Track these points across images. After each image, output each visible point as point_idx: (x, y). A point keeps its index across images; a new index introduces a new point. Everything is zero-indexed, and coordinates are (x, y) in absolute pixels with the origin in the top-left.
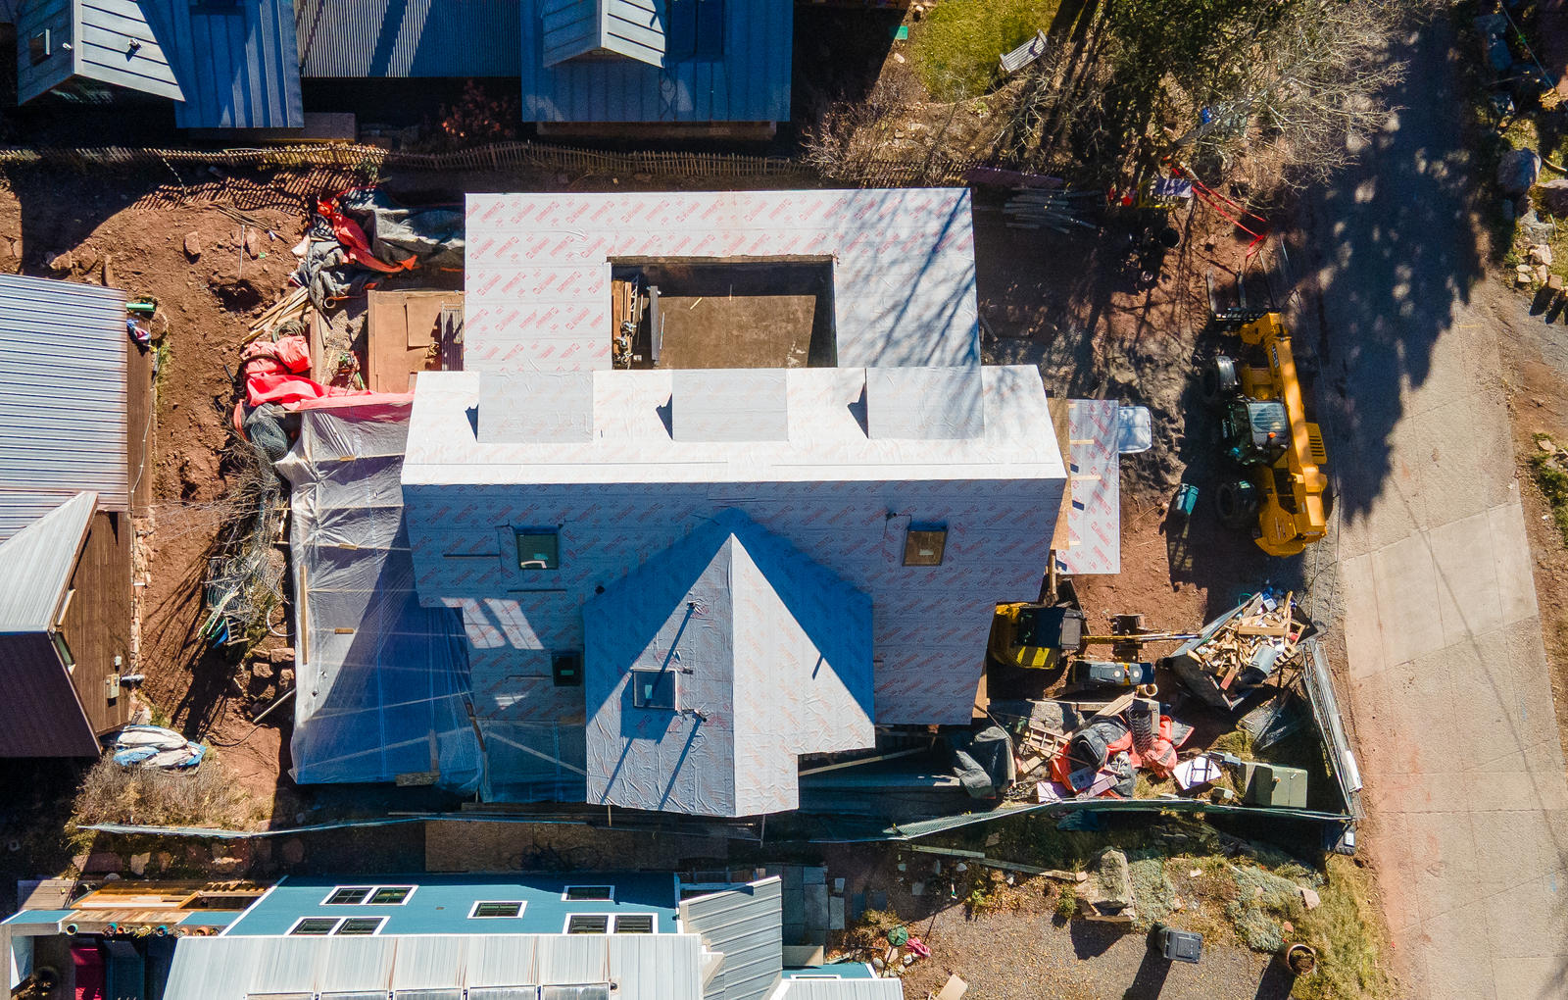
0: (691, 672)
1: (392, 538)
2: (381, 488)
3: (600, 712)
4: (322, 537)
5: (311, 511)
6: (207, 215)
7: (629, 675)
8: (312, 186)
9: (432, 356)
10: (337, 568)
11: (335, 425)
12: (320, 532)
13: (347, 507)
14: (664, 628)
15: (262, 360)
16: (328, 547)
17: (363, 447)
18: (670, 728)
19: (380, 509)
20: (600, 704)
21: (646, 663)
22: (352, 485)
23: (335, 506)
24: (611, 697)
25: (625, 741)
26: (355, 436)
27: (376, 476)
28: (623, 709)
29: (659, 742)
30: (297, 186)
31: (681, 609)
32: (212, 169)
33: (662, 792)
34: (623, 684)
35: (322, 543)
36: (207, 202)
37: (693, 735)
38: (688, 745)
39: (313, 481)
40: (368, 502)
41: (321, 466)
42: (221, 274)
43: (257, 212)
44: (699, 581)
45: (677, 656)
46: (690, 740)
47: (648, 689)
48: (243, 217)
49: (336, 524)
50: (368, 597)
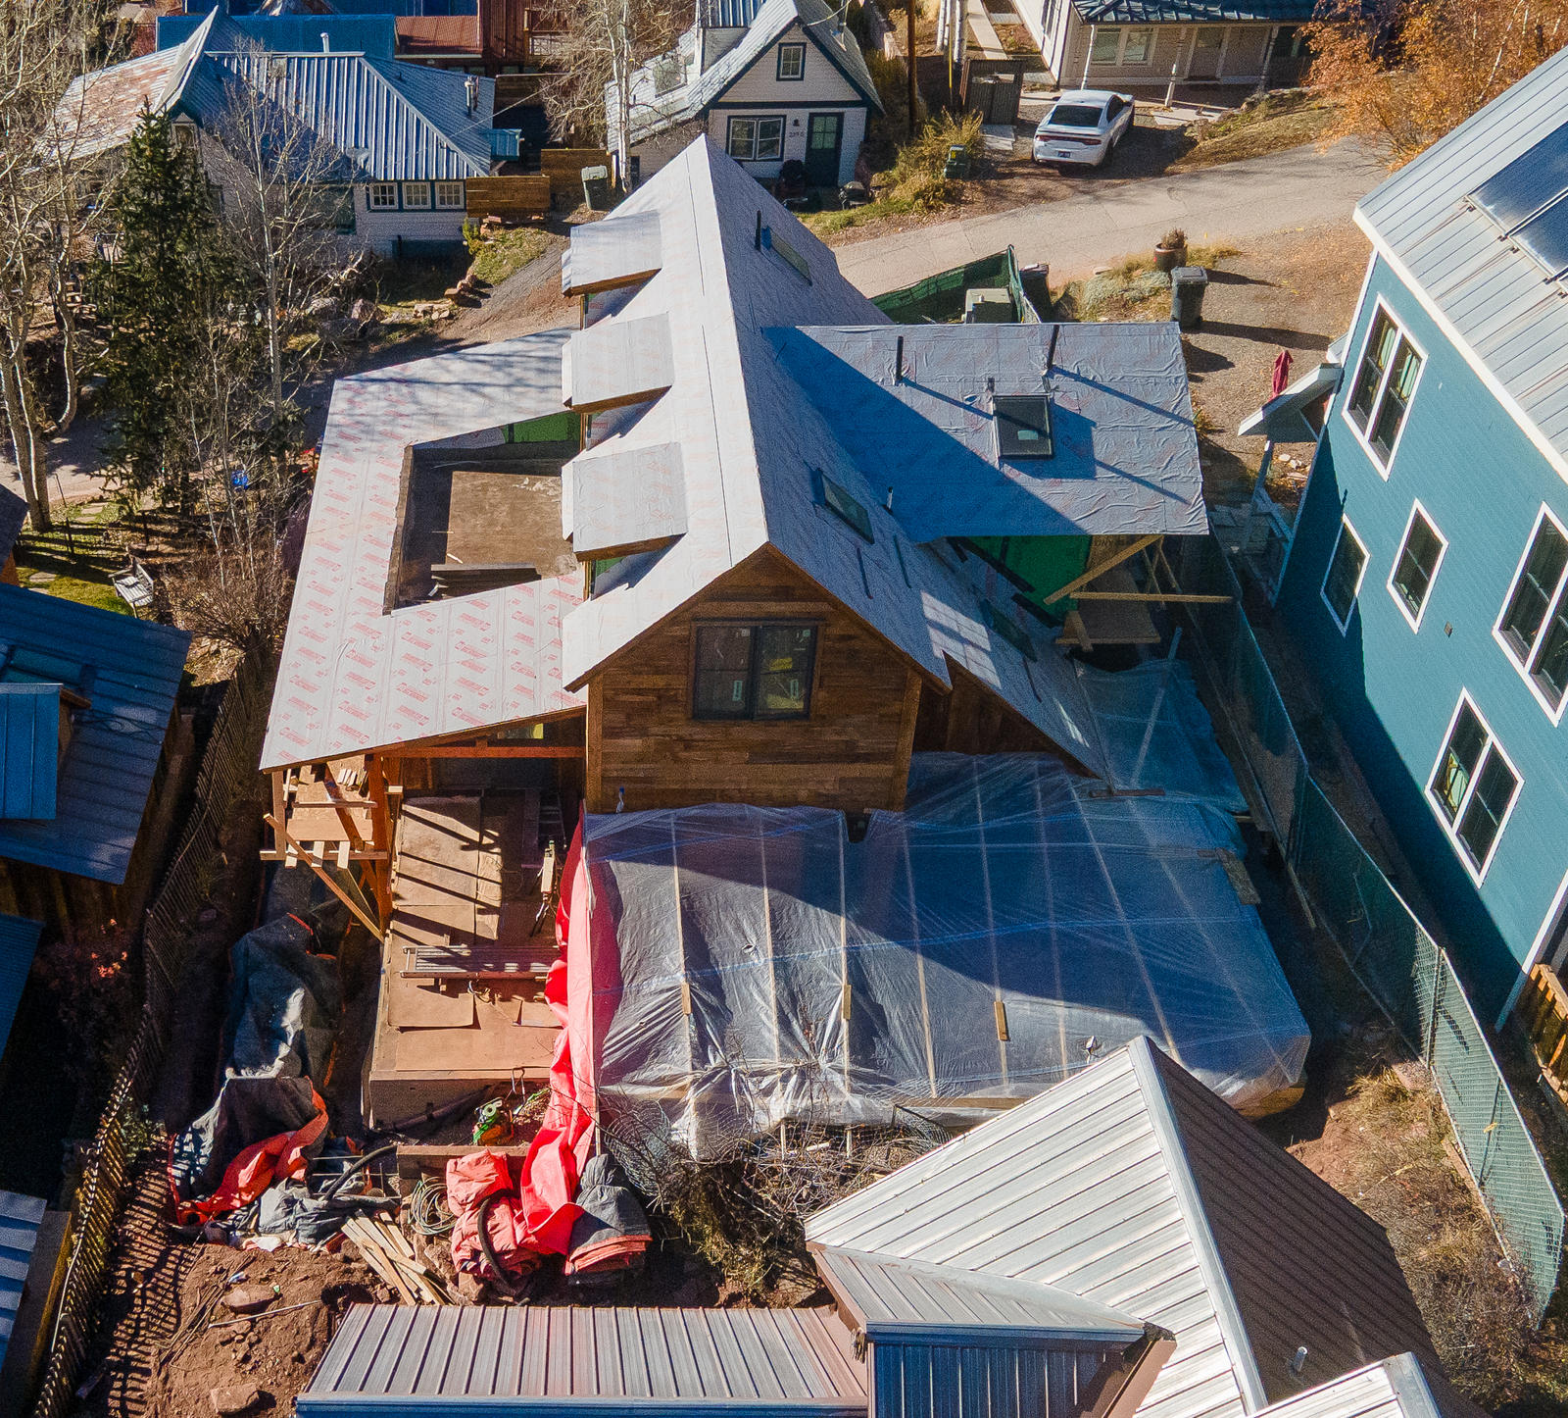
0: (991, 381)
1: (824, 914)
2: (737, 939)
3: (1067, 514)
4: (832, 1057)
5: (785, 1079)
6: (178, 1381)
7: (1007, 469)
8: (151, 1232)
9: (492, 996)
10: (887, 1034)
11: (627, 1021)
12: (823, 1062)
13: (773, 1002)
14: (933, 419)
15: (490, 1224)
16: (851, 1046)
17: (664, 973)
18: (1073, 409)
19: (775, 936)
20: (1054, 515)
21: (987, 444)
22: (732, 1000)
23: (771, 1031)
24: (1042, 497)
25: (1100, 471)
26: (646, 990)
27: (716, 950)
28: (1058, 475)
29: (1094, 424)
30: (145, 1252)
31: (904, 394)
32: (83, 1392)
33: (1166, 422)
34: (1021, 478)
35: (844, 1059)
36: (150, 1384)
37: (1077, 377)
38: (1092, 383)
39: (727, 1078)
40: (762, 961)
41: (700, 1057)
42: (304, 1346)
43: (187, 1303)
44: (863, 371)
45: (971, 399)
46: (1085, 380)
47: (1025, 435)
48: (191, 1326)
49: (806, 1026)
50: (935, 965)
